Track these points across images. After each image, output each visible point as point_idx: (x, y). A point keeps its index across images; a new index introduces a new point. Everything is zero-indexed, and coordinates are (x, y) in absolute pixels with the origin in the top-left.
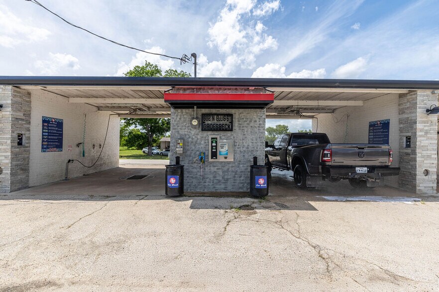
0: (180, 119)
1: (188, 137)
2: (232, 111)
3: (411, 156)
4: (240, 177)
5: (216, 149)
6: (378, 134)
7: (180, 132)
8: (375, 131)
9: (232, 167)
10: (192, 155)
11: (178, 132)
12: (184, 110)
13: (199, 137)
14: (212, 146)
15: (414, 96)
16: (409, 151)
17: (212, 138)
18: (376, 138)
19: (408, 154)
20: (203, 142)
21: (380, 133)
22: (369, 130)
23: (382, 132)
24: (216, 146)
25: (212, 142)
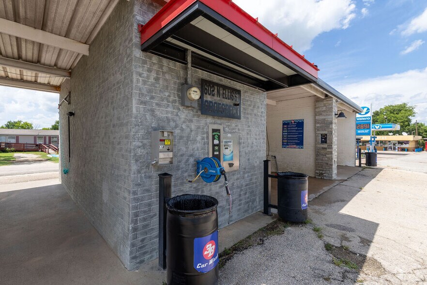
0: (157, 79)
1: (172, 124)
2: (238, 85)
3: (328, 150)
4: (245, 194)
5: (219, 150)
6: (293, 131)
7: (157, 113)
8: (289, 129)
9: (237, 179)
10: (182, 165)
11: (153, 111)
12: (165, 62)
13: (193, 127)
14: (214, 145)
15: (330, 102)
16: (325, 146)
17: (214, 131)
18: (290, 135)
19: (324, 149)
20: (199, 138)
21: (295, 131)
22: (283, 128)
23: (296, 130)
24: (219, 145)
25: (214, 138)
